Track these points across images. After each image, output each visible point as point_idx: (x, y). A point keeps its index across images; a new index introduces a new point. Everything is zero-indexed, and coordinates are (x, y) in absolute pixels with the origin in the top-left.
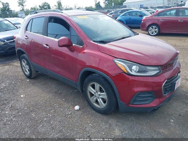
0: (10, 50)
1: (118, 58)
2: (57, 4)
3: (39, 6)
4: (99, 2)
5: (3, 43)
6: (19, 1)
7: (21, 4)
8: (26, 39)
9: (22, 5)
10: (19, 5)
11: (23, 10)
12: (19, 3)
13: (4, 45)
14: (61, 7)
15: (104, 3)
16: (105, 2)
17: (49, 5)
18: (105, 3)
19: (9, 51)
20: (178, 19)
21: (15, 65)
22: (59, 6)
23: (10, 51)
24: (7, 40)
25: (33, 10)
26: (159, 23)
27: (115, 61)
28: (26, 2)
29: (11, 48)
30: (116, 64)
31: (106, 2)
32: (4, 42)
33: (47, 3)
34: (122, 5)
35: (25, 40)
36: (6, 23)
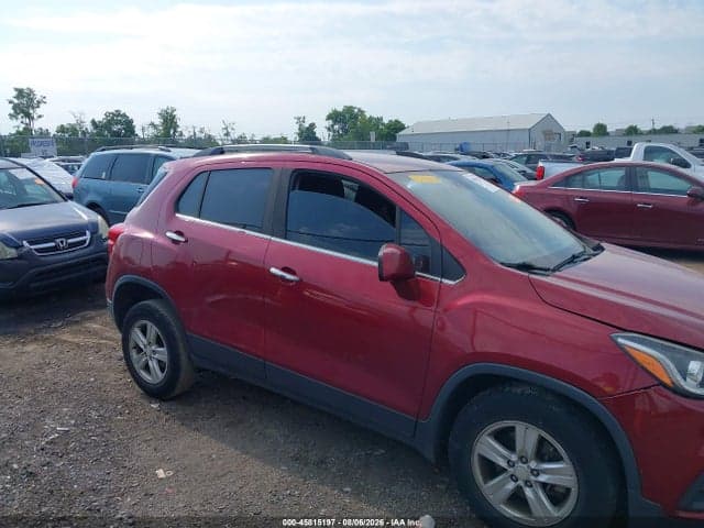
0: (36, 281)
1: (625, 330)
2: (158, 121)
3: (93, 122)
4: (312, 126)
5: (12, 253)
6: (16, 101)
7: (23, 112)
8: (174, 241)
9: (28, 115)
10: (12, 112)
11: (28, 130)
12: (15, 107)
13: (19, 262)
14: (175, 131)
15: (329, 129)
16: (333, 126)
17: (131, 121)
18: (334, 131)
19: (33, 285)
20: (635, 199)
21: (65, 341)
22: (167, 129)
23: (38, 284)
24: (31, 243)
25: (67, 135)
26: (572, 210)
27: (620, 340)
28: (42, 105)
29: (41, 273)
30: (626, 353)
31: (336, 127)
32: (18, 247)
33: (124, 115)
34: (395, 138)
35: (172, 246)
36: (21, 178)
